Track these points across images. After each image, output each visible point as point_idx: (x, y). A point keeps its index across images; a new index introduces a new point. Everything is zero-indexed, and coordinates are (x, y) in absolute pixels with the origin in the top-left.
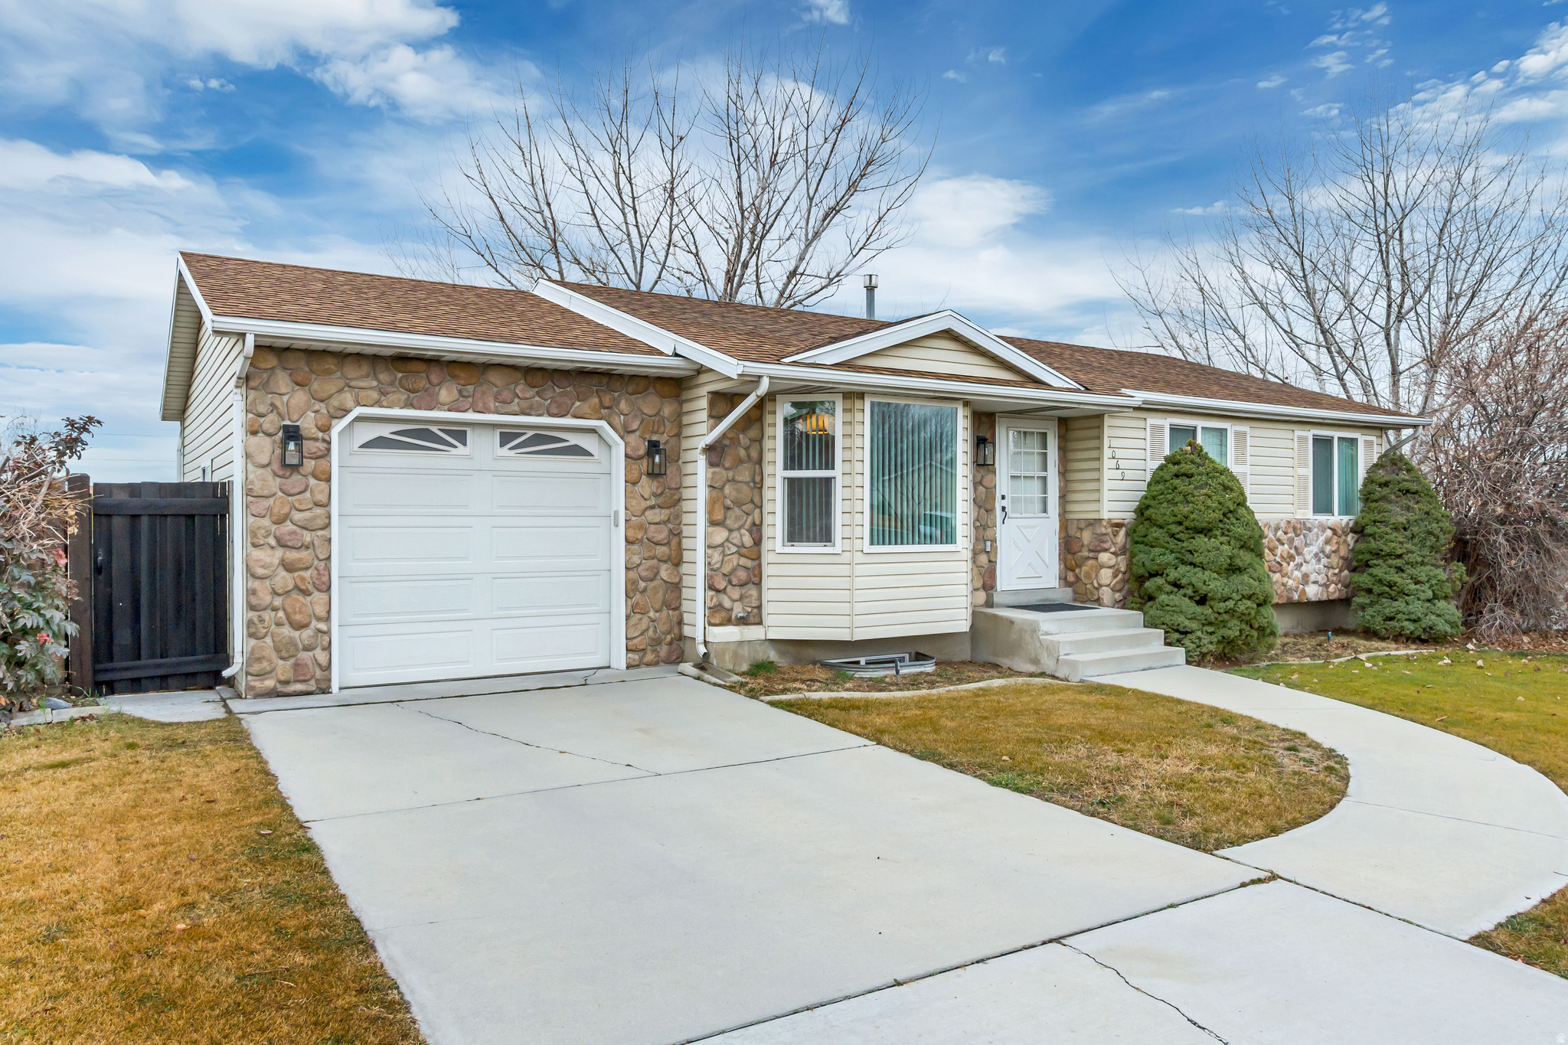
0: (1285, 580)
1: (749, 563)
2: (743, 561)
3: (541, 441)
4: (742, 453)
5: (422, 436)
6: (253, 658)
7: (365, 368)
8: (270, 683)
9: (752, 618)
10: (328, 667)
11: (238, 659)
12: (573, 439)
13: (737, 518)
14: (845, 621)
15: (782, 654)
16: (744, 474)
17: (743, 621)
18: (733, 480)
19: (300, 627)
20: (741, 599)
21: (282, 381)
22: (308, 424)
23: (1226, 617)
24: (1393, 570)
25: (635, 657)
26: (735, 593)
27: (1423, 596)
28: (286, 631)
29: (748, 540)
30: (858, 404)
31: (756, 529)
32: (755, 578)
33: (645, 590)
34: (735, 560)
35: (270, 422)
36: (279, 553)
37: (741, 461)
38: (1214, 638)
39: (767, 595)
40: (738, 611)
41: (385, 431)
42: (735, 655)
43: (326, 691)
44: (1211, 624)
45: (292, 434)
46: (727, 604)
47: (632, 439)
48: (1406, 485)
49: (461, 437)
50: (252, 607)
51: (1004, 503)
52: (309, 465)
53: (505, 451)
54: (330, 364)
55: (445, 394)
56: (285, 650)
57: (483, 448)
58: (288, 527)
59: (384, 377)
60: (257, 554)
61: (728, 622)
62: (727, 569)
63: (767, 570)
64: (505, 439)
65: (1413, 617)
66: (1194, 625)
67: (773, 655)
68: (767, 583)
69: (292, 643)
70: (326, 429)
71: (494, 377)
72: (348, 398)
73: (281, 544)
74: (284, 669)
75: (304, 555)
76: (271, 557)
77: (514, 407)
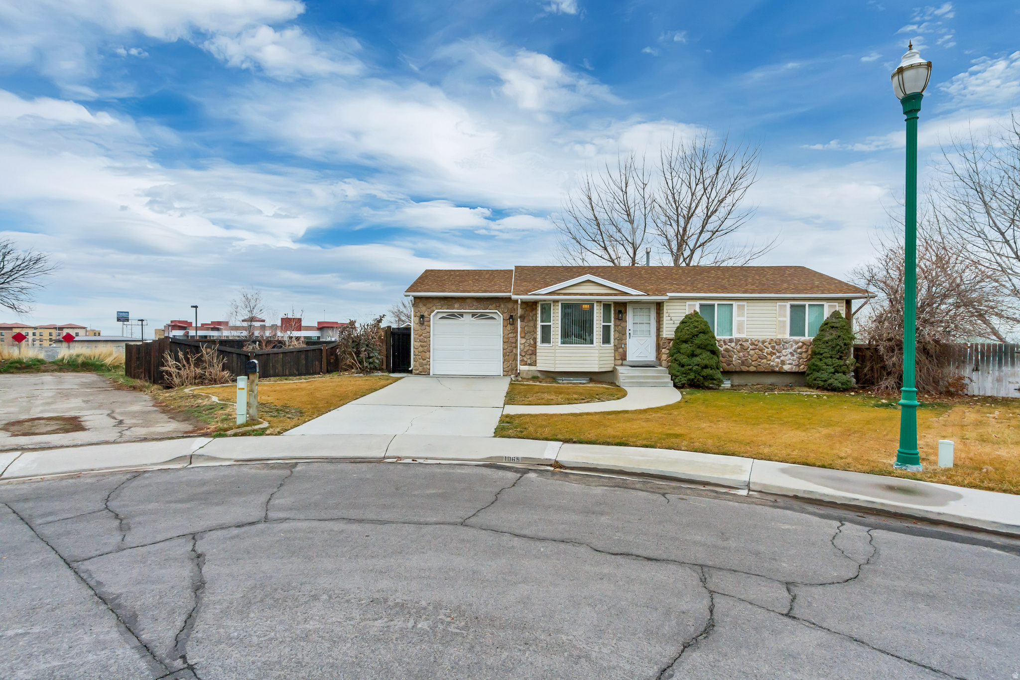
0: (769, 362)
1: (533, 349)
2: (531, 348)
3: (482, 316)
4: (531, 318)
5: (453, 316)
6: (415, 366)
7: (438, 301)
8: (418, 372)
9: (534, 363)
10: (430, 369)
11: (412, 366)
12: (491, 315)
13: (529, 336)
14: (553, 366)
15: (542, 374)
16: (531, 324)
17: (530, 365)
18: (528, 326)
19: (424, 360)
20: (530, 358)
21: (421, 305)
22: (426, 314)
23: (689, 371)
24: (819, 360)
25: (506, 373)
26: (528, 357)
27: (829, 371)
28: (421, 360)
29: (532, 342)
30: (557, 304)
31: (535, 339)
32: (534, 353)
33: (508, 355)
34: (528, 348)
35: (418, 314)
36: (420, 343)
37: (530, 321)
38: (686, 379)
39: (538, 358)
40: (529, 362)
41: (444, 315)
42: (527, 373)
43: (429, 375)
44: (685, 374)
45: (422, 317)
46: (525, 360)
47: (505, 315)
48: (833, 325)
49: (462, 316)
50: (414, 355)
51: (630, 332)
52: (426, 323)
53: (473, 319)
54: (430, 300)
55: (456, 306)
56: (421, 365)
57: (467, 319)
58: (422, 337)
59: (442, 302)
60: (416, 343)
61: (526, 365)
62: (525, 350)
63: (537, 351)
64: (473, 316)
65: (823, 379)
66: (678, 374)
67: (539, 375)
68: (538, 354)
69: (422, 363)
70: (430, 315)
71: (468, 301)
72: (434, 308)
73: (420, 341)
74: (421, 369)
75: (424, 344)
76: (418, 344)
77: (473, 308)
